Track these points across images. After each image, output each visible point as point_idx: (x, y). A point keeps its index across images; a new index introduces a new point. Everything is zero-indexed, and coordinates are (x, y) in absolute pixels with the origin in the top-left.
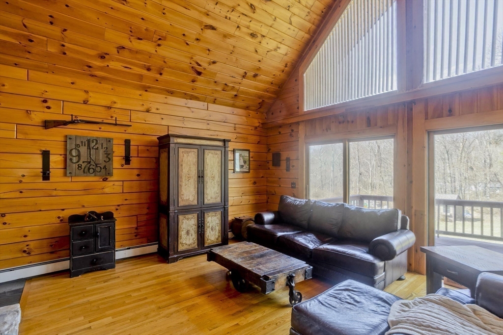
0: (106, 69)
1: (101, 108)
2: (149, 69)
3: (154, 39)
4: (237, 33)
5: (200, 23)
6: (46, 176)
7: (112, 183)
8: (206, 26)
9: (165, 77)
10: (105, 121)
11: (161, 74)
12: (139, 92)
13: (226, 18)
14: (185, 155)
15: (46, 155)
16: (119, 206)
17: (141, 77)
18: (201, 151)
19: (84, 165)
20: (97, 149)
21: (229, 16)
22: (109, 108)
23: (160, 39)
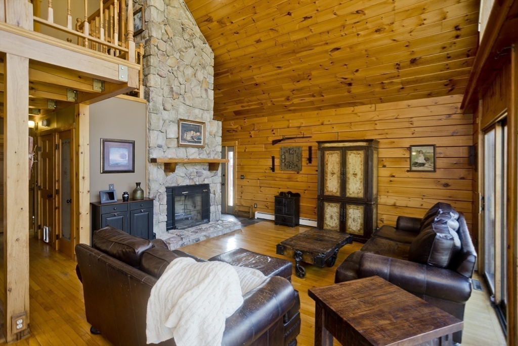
0: (293, 105)
1: (295, 128)
2: (314, 96)
3: (305, 78)
4: (360, 39)
5: (326, 52)
6: (273, 169)
7: (301, 175)
8: (331, 51)
9: (326, 97)
10: (298, 136)
11: (323, 96)
12: (316, 112)
13: (342, 36)
14: (330, 156)
15: (273, 158)
16: (305, 190)
17: (312, 103)
18: (344, 152)
19: (287, 164)
20: (293, 154)
21: (343, 33)
22: (299, 127)
23: (308, 76)
